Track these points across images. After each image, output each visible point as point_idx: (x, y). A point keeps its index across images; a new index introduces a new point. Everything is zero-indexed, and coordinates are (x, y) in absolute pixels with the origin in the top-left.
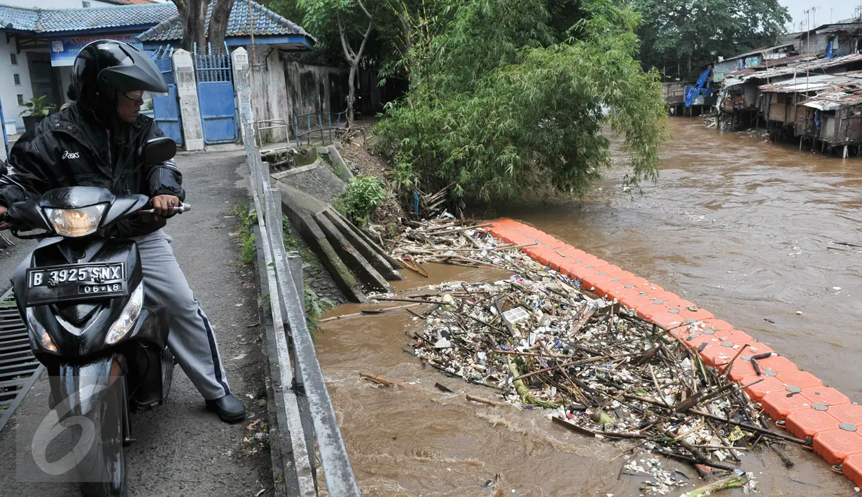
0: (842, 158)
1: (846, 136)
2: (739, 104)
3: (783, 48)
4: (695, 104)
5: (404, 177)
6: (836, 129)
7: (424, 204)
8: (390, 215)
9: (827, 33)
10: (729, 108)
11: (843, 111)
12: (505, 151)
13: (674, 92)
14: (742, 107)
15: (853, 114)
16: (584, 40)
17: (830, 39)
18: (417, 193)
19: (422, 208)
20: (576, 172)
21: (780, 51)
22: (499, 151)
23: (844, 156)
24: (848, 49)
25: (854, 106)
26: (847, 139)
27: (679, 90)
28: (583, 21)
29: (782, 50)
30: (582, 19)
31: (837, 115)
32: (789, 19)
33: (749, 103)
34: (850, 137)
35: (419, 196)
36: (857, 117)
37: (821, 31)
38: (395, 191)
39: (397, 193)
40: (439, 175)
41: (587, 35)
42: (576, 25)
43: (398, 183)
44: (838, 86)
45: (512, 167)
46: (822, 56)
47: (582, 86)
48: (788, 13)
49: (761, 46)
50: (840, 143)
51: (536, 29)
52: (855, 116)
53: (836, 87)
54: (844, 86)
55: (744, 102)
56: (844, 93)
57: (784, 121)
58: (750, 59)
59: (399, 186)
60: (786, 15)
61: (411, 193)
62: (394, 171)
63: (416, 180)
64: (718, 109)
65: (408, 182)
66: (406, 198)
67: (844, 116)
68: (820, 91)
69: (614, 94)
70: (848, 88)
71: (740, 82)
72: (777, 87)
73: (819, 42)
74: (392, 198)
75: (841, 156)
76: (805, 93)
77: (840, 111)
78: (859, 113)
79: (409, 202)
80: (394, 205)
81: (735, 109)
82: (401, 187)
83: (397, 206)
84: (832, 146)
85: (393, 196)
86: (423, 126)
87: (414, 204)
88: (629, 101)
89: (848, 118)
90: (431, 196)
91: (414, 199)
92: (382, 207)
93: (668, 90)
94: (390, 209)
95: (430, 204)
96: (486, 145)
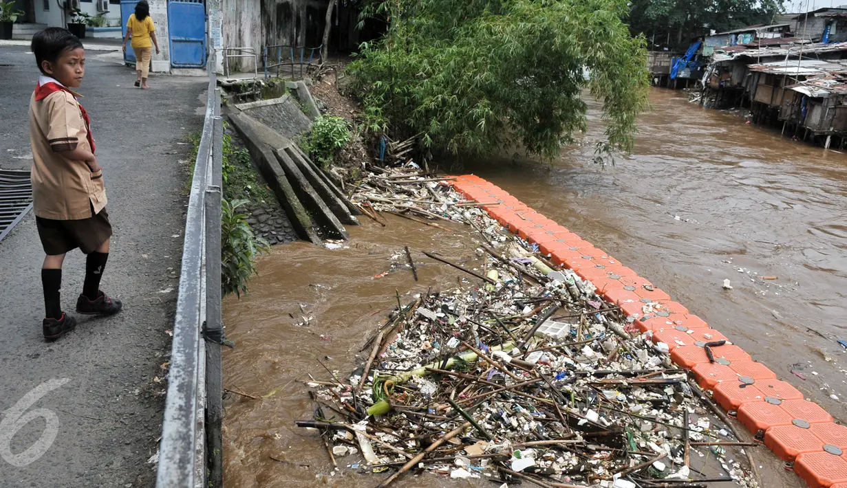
0: (823, 148)
1: (831, 126)
2: (726, 81)
3: (779, 27)
4: (681, 76)
5: (373, 121)
6: (822, 118)
7: (390, 151)
8: (354, 159)
9: (826, 16)
10: (715, 84)
11: (831, 100)
12: (479, 104)
13: (661, 62)
14: (728, 84)
15: (841, 104)
17: (828, 24)
18: (384, 139)
19: (388, 155)
20: (550, 134)
21: (775, 30)
22: (472, 104)
23: (826, 147)
24: (844, 36)
26: (832, 129)
27: (666, 60)
31: (825, 103)
33: (736, 81)
34: (835, 126)
35: (386, 142)
36: (845, 107)
37: (820, 14)
38: (361, 135)
39: (363, 136)
40: (408, 122)
43: (365, 127)
44: (830, 73)
45: (484, 122)
46: (817, 40)
47: (565, 45)
49: (756, 24)
50: (824, 133)
52: (842, 106)
53: (828, 74)
54: (836, 73)
55: (731, 80)
56: (835, 81)
57: (769, 103)
58: (743, 35)
59: (367, 130)
61: (378, 139)
62: (362, 114)
63: (385, 126)
64: (704, 84)
65: (376, 127)
66: (372, 143)
67: (831, 105)
68: (810, 76)
69: (598, 56)
70: (840, 77)
71: (729, 58)
72: (767, 67)
73: (816, 26)
74: (358, 142)
75: (822, 146)
76: (794, 77)
77: (828, 99)
78: (846, 104)
79: (375, 148)
80: (359, 149)
81: (721, 86)
82: (369, 131)
83: (362, 150)
84: (816, 134)
85: (359, 139)
86: (397, 70)
87: (380, 150)
88: (612, 65)
89: (835, 108)
90: (398, 144)
91: (380, 144)
92: (347, 150)
93: (655, 59)
94: (355, 153)
95: (396, 152)
96: (460, 97)
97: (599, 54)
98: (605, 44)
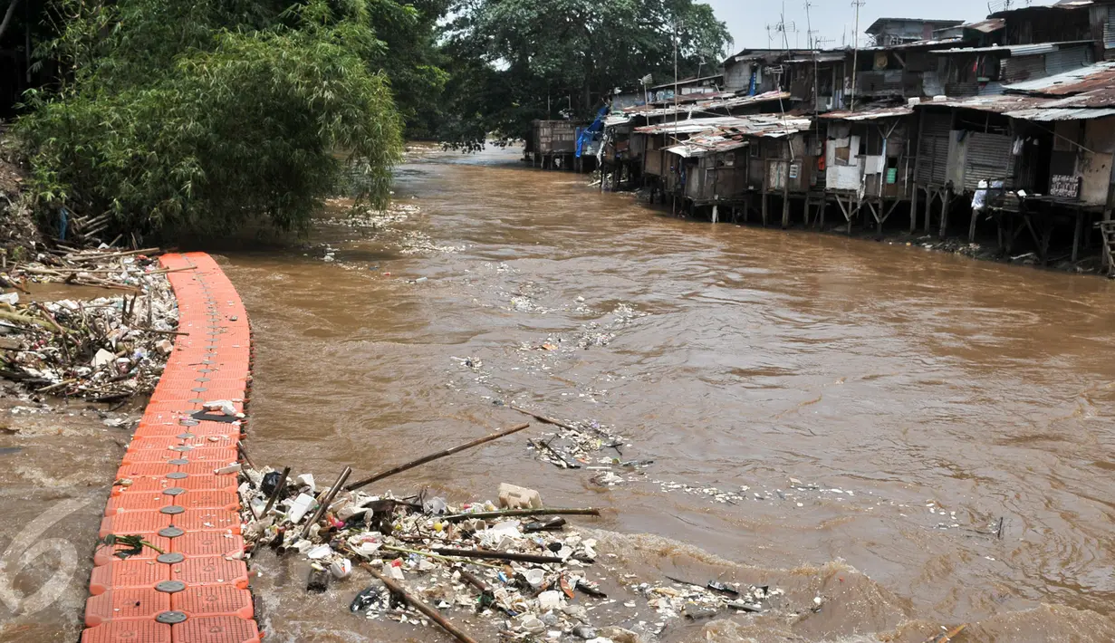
0: (711, 222)
1: (715, 193)
2: (622, 152)
3: (709, 80)
4: (588, 153)
5: (45, 188)
6: (701, 182)
7: (75, 230)
8: (19, 236)
9: (749, 60)
10: (611, 157)
11: (708, 159)
12: (183, 163)
13: (561, 135)
14: (627, 156)
15: (723, 164)
16: (298, 29)
17: (754, 70)
18: (63, 213)
19: (72, 235)
20: (290, 198)
21: (704, 84)
22: (176, 160)
23: (714, 220)
24: (770, 85)
25: (724, 153)
26: (716, 197)
27: (567, 132)
28: (298, 6)
29: (708, 83)
30: (296, 4)
31: (702, 163)
32: (729, 39)
33: (635, 153)
34: (720, 194)
35: (67, 217)
36: (729, 169)
37: (742, 58)
38: (29, 207)
39: (32, 209)
40: (99, 191)
41: (303, 24)
42: (290, 10)
43: (35, 197)
44: (719, 128)
45: (190, 186)
46: (744, 92)
48: (727, 31)
49: (688, 77)
50: (707, 202)
51: (250, 12)
52: (725, 167)
53: (716, 130)
54: (726, 128)
55: (629, 150)
56: (721, 138)
57: (659, 174)
58: (663, 93)
59: (37, 200)
60: (724, 33)
61: (55, 212)
62: (29, 181)
63: (63, 194)
64: (600, 160)
65: (50, 195)
66: (47, 219)
67: (710, 166)
68: (694, 133)
70: (730, 132)
71: (625, 120)
73: (743, 74)
74: (25, 216)
75: (709, 220)
77: (704, 158)
78: (731, 164)
79: (52, 224)
80: (27, 225)
81: (617, 159)
82: (40, 201)
83: (31, 226)
84: (696, 205)
85: (26, 213)
86: (78, 124)
87: (59, 227)
88: (347, 107)
89: (715, 170)
90: (88, 220)
91: (59, 221)
92: (7, 225)
93: (552, 132)
94: (20, 229)
95: (85, 231)
96: (161, 152)
97: (326, 94)
98: (334, 82)
